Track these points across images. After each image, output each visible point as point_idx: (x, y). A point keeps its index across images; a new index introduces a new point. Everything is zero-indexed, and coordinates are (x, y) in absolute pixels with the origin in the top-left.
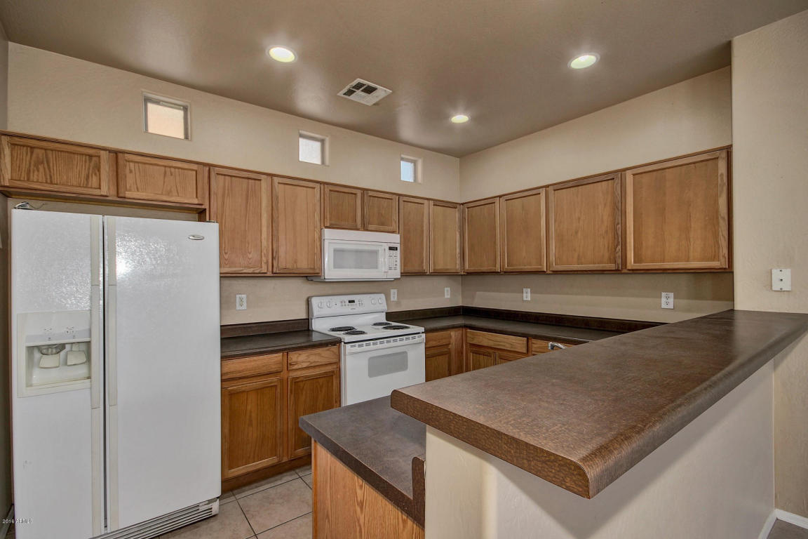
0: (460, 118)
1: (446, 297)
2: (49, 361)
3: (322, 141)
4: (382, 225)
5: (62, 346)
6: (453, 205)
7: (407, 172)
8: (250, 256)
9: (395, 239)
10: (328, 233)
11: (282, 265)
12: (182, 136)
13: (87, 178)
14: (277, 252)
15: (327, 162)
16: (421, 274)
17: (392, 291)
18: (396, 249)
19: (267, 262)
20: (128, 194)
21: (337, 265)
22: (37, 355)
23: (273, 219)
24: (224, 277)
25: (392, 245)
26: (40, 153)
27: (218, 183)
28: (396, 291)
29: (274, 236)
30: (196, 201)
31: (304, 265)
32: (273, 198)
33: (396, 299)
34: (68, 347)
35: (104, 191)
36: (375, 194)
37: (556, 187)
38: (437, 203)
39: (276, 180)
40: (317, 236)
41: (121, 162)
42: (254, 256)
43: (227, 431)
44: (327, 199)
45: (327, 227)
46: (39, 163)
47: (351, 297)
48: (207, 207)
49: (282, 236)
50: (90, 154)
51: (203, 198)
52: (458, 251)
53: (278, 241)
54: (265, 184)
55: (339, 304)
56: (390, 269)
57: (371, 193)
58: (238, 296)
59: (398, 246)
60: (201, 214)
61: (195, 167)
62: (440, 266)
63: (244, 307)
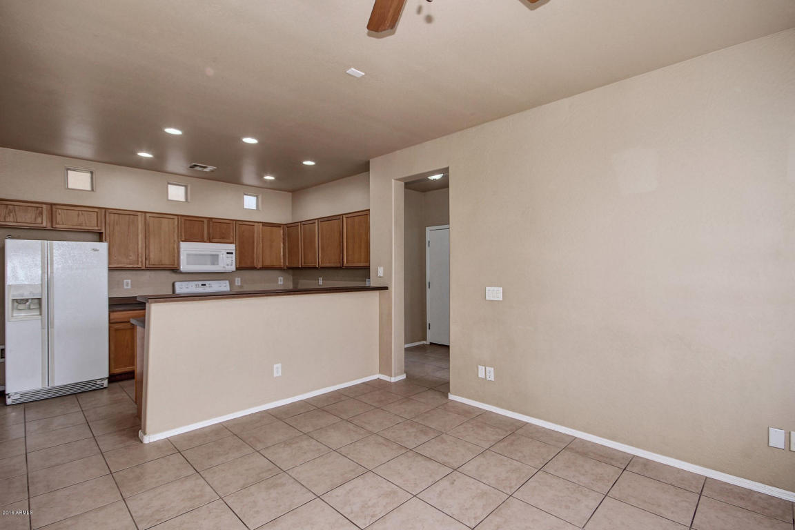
0: (269, 178)
1: (279, 283)
2: (21, 307)
3: (186, 187)
4: (223, 239)
5: (27, 300)
6: (279, 225)
7: (250, 202)
8: (131, 258)
9: (232, 247)
10: (183, 245)
11: (152, 262)
12: (89, 189)
13: (35, 219)
14: (149, 255)
15: (189, 200)
16: (253, 268)
17: (236, 279)
18: (232, 253)
19: (142, 262)
20: (58, 226)
21: (188, 263)
22: (16, 304)
23: (146, 237)
24: (111, 269)
25: (229, 251)
26: (11, 207)
27: (111, 218)
28: (239, 279)
29: (147, 247)
30: (97, 228)
31: (167, 262)
32: (146, 225)
33: (239, 284)
34: (30, 301)
35: (44, 224)
36: (216, 221)
37: (322, 220)
38: (265, 224)
39: (148, 215)
40: (176, 247)
41: (54, 210)
42: (133, 257)
43: (113, 348)
44: (183, 225)
45: (183, 241)
46: (10, 212)
47: (203, 283)
48: (103, 231)
49: (152, 248)
50: (37, 206)
51: (101, 226)
52: (282, 254)
53: (149, 249)
54: (140, 218)
55: (194, 286)
56: (228, 265)
57: (214, 220)
58: (125, 281)
59: (234, 252)
60: (100, 237)
61: (96, 210)
62: (267, 263)
63: (129, 287)
